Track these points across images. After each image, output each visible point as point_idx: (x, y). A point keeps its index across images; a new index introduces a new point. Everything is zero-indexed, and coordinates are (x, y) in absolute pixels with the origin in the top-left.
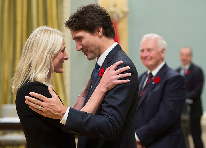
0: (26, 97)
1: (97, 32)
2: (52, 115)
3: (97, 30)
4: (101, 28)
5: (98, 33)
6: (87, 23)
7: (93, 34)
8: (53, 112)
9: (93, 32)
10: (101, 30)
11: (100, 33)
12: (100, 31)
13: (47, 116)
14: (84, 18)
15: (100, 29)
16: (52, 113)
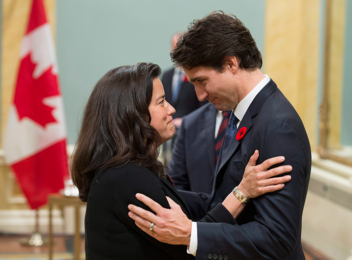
0: (130, 206)
1: (229, 66)
2: (172, 238)
3: (228, 61)
4: (234, 58)
5: (231, 67)
6: (208, 53)
7: (222, 71)
8: (173, 234)
9: (222, 68)
10: (235, 60)
11: (235, 66)
12: (234, 63)
13: (163, 240)
14: (201, 45)
15: (233, 60)
16: (171, 235)
